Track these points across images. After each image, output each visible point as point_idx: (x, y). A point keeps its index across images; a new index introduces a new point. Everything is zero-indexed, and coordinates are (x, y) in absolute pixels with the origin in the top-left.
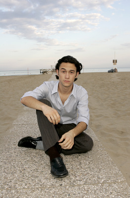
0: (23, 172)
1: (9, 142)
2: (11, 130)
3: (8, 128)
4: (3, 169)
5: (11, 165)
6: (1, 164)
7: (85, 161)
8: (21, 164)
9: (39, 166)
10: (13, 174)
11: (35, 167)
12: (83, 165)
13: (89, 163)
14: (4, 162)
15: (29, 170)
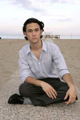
0: (17, 114)
1: (8, 91)
2: (9, 82)
3: (8, 80)
4: (2, 111)
5: (9, 109)
6: (1, 107)
7: (68, 110)
8: (17, 108)
9: (31, 111)
10: (9, 115)
11: (27, 112)
12: (66, 113)
13: (72, 111)
14: (3, 106)
15: (22, 113)
